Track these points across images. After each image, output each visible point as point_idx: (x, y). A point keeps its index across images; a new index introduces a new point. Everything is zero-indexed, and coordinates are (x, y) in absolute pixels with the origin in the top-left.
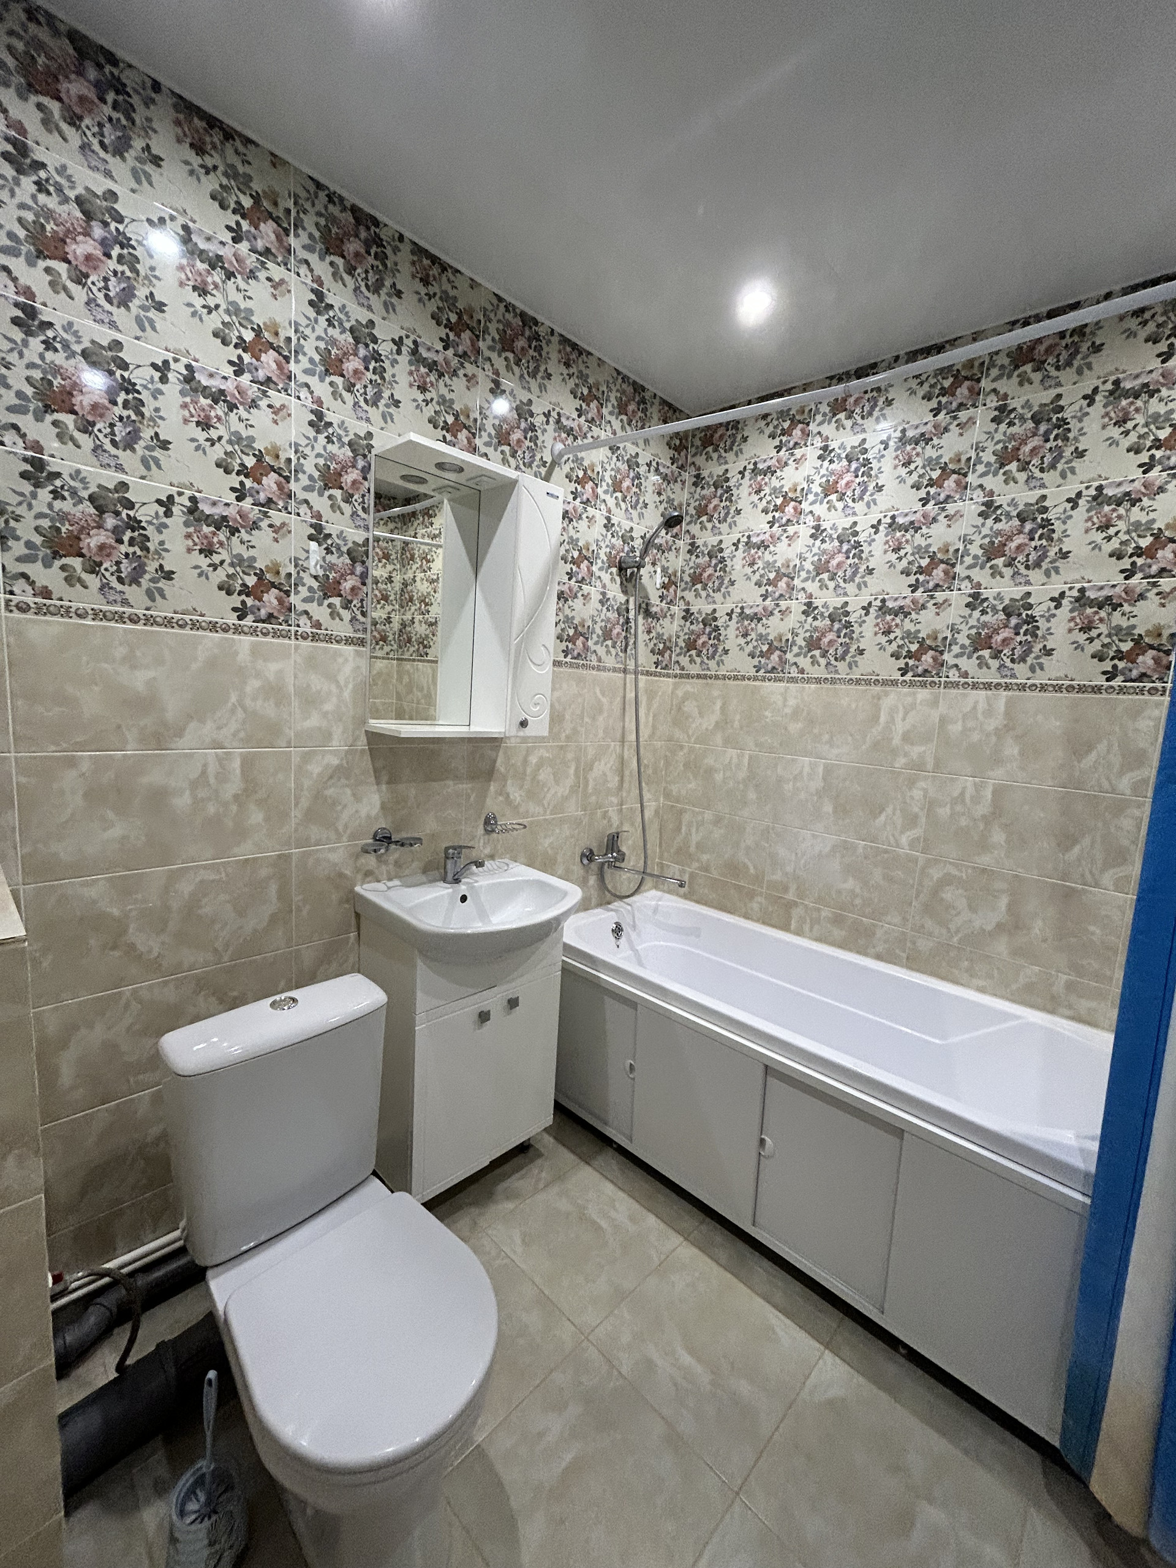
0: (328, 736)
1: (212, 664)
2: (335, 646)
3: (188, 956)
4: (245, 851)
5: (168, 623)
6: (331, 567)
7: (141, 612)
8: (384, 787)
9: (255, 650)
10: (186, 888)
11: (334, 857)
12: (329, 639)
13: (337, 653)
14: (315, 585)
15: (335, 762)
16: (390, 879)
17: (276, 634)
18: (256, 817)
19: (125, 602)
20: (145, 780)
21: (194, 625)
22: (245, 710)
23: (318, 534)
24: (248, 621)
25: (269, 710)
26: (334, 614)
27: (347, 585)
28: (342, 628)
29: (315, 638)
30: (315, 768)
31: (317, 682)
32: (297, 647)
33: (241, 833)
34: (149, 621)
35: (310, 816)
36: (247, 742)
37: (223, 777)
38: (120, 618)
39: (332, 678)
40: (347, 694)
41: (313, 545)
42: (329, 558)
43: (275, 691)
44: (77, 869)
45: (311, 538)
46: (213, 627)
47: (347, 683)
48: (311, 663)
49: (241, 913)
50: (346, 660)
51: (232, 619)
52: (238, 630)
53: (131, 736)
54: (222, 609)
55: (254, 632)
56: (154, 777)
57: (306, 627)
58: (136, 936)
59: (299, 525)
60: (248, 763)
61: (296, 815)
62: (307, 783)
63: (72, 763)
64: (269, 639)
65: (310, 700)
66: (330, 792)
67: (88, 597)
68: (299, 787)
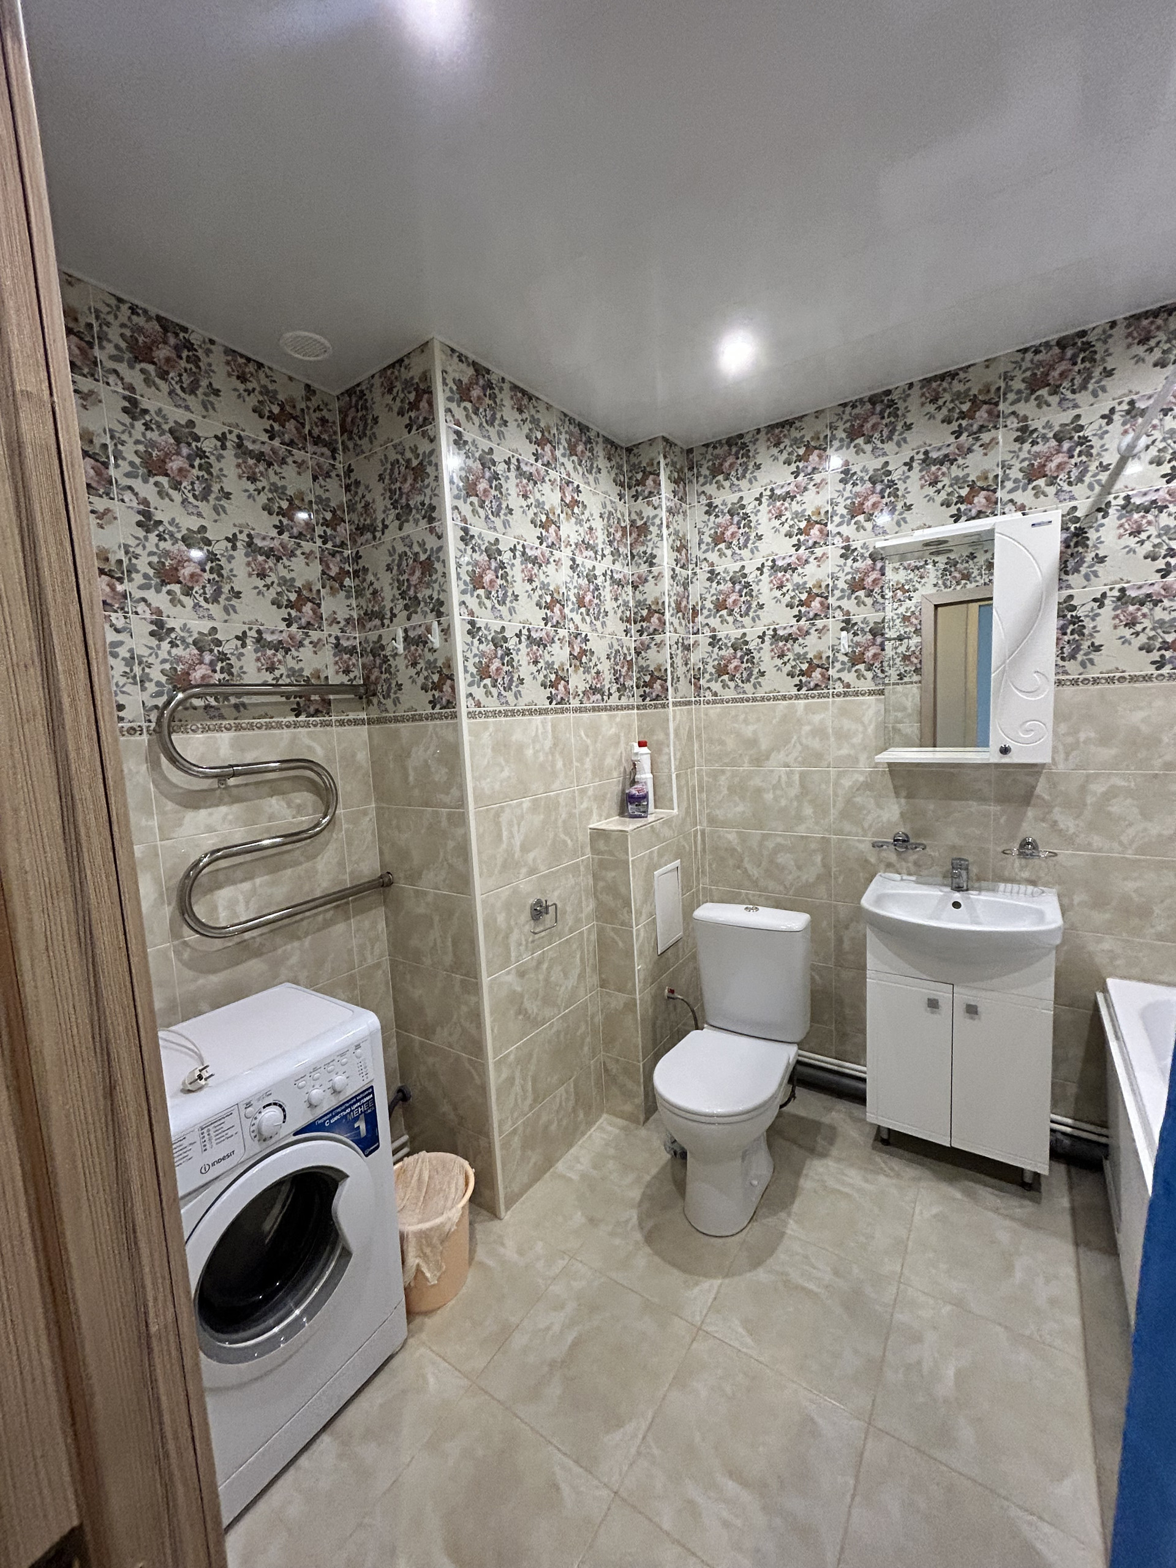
0: (856, 760)
1: (785, 719)
2: (861, 698)
3: (771, 884)
4: (801, 830)
5: (763, 699)
6: (858, 644)
7: (750, 696)
8: (903, 801)
9: (806, 706)
10: (770, 844)
11: (861, 846)
12: (856, 694)
13: (862, 703)
14: (846, 659)
15: (862, 779)
16: (910, 874)
17: (820, 696)
18: (808, 811)
19: (744, 692)
20: (752, 783)
21: (775, 699)
22: (801, 744)
23: (848, 625)
24: (803, 691)
25: (816, 744)
26: (859, 676)
27: (869, 654)
28: (867, 685)
29: (846, 694)
30: (847, 783)
31: (847, 724)
32: (833, 702)
33: (800, 819)
34: (754, 700)
35: (844, 815)
36: (803, 763)
37: (790, 784)
38: (742, 700)
39: (859, 720)
40: (870, 730)
41: (844, 633)
42: (856, 639)
43: (820, 732)
44: (724, 824)
45: (842, 629)
46: (784, 698)
47: (870, 722)
48: (843, 712)
49: (799, 868)
50: (869, 707)
51: (794, 691)
52: (797, 697)
53: (746, 759)
54: (788, 686)
55: (807, 697)
56: (757, 782)
57: (840, 688)
58: (747, 865)
59: (833, 623)
60: (803, 775)
61: (833, 813)
62: (840, 792)
63: (723, 772)
64: (815, 700)
65: (842, 736)
66: (858, 799)
67: (730, 694)
68: (836, 795)
